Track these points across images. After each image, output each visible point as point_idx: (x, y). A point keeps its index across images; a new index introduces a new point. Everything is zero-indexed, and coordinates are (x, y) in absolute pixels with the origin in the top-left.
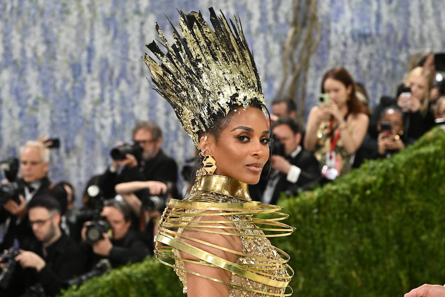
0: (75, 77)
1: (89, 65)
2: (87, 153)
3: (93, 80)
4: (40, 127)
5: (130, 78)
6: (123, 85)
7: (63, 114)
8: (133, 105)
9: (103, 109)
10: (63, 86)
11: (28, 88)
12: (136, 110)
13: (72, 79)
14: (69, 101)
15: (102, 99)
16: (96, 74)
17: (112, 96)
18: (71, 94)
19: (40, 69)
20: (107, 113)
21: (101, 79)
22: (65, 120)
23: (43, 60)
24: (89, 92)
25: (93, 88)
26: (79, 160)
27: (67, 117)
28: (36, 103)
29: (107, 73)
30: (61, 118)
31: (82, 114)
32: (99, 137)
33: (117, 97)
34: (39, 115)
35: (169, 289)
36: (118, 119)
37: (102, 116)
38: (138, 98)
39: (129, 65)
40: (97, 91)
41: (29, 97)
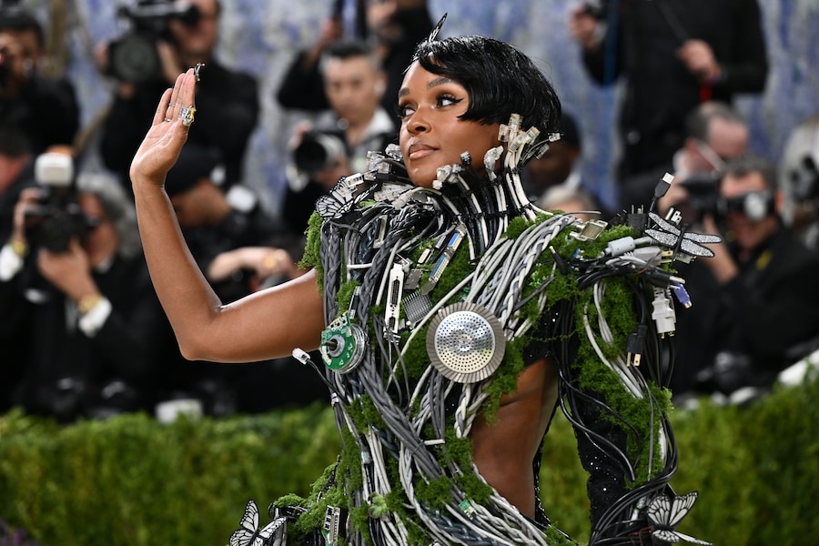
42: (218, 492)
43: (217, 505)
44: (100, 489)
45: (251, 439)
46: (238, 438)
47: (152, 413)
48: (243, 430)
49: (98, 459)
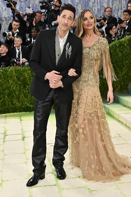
7: (85, 7)
8: (103, 3)
15: (95, 2)
32: (94, 13)
34: (78, 7)
35: (114, 52)
36: (99, 7)
37: (95, 7)
41: (76, 2)
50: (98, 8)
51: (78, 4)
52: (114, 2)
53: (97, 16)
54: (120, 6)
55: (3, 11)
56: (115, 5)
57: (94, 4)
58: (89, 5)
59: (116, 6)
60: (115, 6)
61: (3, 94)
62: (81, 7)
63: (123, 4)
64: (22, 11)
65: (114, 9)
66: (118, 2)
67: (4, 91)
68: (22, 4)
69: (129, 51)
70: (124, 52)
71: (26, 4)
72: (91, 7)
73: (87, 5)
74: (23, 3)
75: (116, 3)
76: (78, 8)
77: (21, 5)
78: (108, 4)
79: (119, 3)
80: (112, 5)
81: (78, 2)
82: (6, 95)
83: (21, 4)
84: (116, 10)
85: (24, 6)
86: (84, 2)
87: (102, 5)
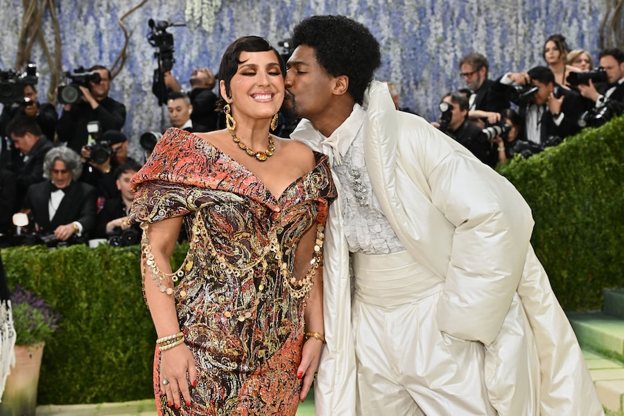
0: (421, 19)
1: (432, 8)
2: (433, 85)
3: (436, 21)
4: (392, 64)
5: (468, 17)
6: (463, 24)
7: (412, 52)
8: (472, 42)
9: (446, 45)
10: (411, 27)
11: (381, 31)
12: (475, 45)
13: (418, 22)
14: (417, 40)
15: (445, 38)
16: (438, 16)
17: (454, 34)
18: (417, 34)
19: (390, 14)
20: (449, 49)
21: (444, 19)
22: (413, 57)
23: (392, 5)
24: (433, 32)
25: (437, 27)
26: (426, 92)
27: (415, 54)
28: (388, 43)
29: (449, 14)
30: (410, 55)
31: (427, 51)
32: (444, 71)
33: (457, 35)
34: (391, 53)
37: (445, 52)
38: (476, 35)
39: (467, 6)
40: (441, 30)
41: (382, 38)
42: (116, 277)
43: (115, 282)
44: (66, 275)
45: (130, 254)
46: (125, 254)
47: (88, 244)
48: (127, 251)
49: (66, 263)
50: (456, 55)
51: (392, 42)
52: (509, 37)
53: (451, 81)
54: (526, 49)
55: (146, 63)
56: (510, 48)
57: (442, 45)
58: (427, 47)
59: (515, 52)
60: (511, 50)
61: (132, 334)
62: (399, 53)
63: (537, 46)
64: (206, 62)
65: (508, 59)
66: (521, 38)
67: (139, 323)
68: (207, 43)
69: (555, 195)
70: (540, 198)
71: (223, 40)
72: (433, 54)
73: (418, 48)
74: (210, 39)
75: (514, 41)
76: (389, 56)
77: (204, 45)
78: (488, 43)
79: (524, 41)
80: (502, 48)
81: (391, 36)
82: (142, 336)
83: (204, 41)
84: (514, 64)
85: (214, 48)
86: (409, 37)
87: (469, 46)
